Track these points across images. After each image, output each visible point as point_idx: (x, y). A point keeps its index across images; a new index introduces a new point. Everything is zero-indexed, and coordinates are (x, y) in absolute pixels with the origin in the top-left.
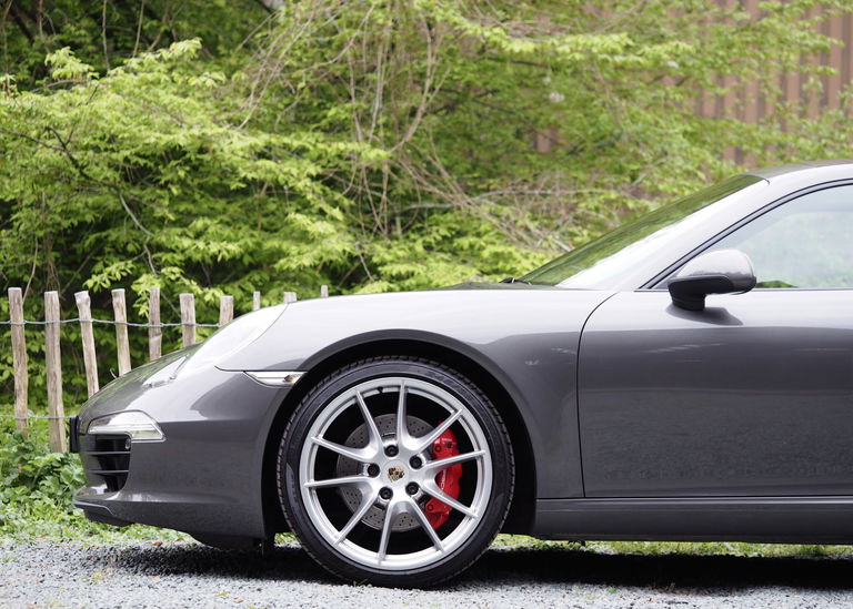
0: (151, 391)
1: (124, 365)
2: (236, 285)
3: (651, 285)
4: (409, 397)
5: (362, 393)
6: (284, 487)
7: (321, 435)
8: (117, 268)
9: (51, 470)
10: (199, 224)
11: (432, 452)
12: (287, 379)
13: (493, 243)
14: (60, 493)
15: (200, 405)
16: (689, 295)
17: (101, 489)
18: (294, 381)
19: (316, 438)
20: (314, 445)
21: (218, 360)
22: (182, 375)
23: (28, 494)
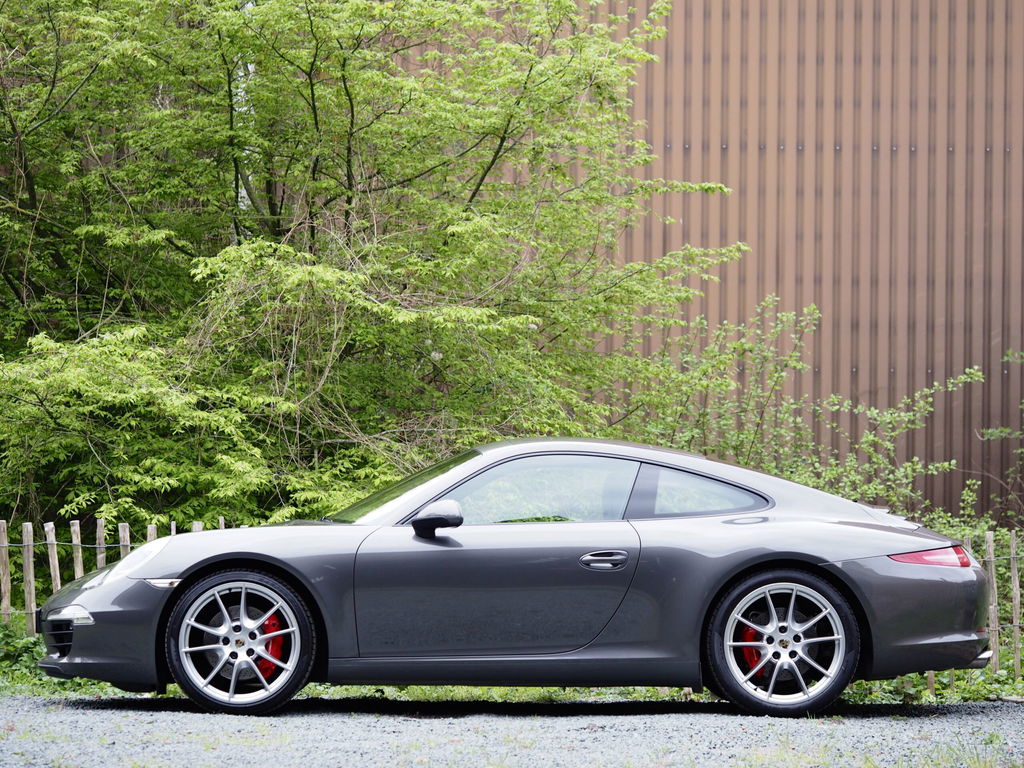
0: (87, 592)
1: (79, 572)
2: (179, 510)
3: (402, 522)
4: (248, 595)
5: (218, 592)
6: (169, 652)
7: (193, 619)
8: (83, 499)
9: (27, 649)
10: (148, 463)
11: (263, 629)
12: (171, 584)
13: (385, 473)
14: (33, 665)
15: (117, 601)
16: (425, 528)
17: (56, 656)
18: (176, 585)
19: (190, 620)
20: (188, 625)
21: (128, 572)
22: (106, 582)
23: (11, 666)
